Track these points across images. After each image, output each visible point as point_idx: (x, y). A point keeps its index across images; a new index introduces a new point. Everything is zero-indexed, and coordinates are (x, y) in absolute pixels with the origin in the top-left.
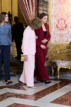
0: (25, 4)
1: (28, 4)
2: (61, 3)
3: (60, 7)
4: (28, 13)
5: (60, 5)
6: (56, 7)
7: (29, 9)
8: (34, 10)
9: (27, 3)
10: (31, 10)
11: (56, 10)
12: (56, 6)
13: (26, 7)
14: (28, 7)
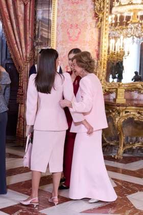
0: (15, 42)
1: (18, 43)
2: (72, 40)
3: (70, 46)
4: (19, 54)
5: (70, 44)
6: (64, 46)
7: (20, 49)
8: (28, 51)
9: (18, 40)
10: (24, 50)
11: (63, 51)
12: (64, 44)
13: (16, 45)
14: (19, 47)
